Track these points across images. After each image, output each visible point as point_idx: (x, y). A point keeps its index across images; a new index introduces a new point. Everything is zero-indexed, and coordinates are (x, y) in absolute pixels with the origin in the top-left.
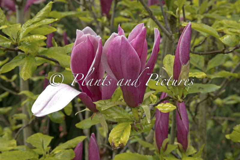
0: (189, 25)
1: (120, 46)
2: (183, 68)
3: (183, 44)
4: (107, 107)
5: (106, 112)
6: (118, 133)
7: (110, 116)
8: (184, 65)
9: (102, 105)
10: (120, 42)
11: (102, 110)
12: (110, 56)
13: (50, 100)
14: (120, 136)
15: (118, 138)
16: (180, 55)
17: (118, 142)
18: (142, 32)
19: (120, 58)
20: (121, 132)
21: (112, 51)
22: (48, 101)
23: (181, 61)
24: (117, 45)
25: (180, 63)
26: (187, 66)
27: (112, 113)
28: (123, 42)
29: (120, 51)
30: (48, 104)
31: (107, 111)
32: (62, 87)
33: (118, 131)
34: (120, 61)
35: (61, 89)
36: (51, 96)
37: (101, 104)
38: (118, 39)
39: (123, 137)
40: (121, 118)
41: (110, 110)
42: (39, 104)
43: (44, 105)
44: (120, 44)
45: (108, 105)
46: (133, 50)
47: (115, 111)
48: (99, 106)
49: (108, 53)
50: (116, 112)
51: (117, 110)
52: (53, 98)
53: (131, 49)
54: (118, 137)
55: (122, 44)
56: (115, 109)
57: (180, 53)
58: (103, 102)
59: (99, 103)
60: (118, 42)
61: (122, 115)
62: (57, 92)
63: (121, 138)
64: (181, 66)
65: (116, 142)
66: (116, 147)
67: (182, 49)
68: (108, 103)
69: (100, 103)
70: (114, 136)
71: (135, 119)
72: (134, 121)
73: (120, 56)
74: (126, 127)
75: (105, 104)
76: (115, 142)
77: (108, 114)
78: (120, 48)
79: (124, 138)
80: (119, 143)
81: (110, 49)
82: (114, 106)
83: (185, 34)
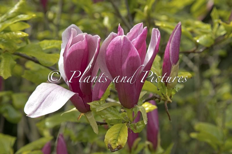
0: (179, 25)
1: (122, 47)
2: (173, 68)
3: (174, 44)
4: (102, 108)
5: (100, 113)
6: (114, 134)
7: (105, 117)
8: (174, 65)
9: (97, 106)
10: (122, 42)
11: (97, 111)
12: (110, 56)
13: (44, 101)
14: (117, 138)
15: (114, 140)
16: (170, 55)
17: (115, 144)
18: (144, 32)
19: (121, 59)
20: (117, 133)
21: (113, 51)
22: (41, 102)
23: (171, 61)
24: (119, 45)
25: (170, 63)
26: (177, 67)
27: (107, 114)
28: (125, 42)
29: (122, 51)
30: (42, 105)
31: (102, 112)
32: (55, 88)
33: (114, 133)
34: (120, 62)
35: (55, 89)
36: (45, 97)
37: (95, 105)
38: (120, 39)
39: (120, 138)
40: (116, 119)
41: (105, 112)
42: (32, 105)
43: (37, 106)
44: (122, 45)
45: (102, 106)
46: (135, 51)
47: (109, 112)
48: (93, 107)
49: (109, 53)
50: (111, 113)
51: (112, 111)
52: (46, 99)
53: (133, 50)
54: (115, 138)
55: (124, 45)
56: (109, 110)
57: (171, 52)
58: (98, 103)
59: (93, 104)
60: (120, 42)
61: (117, 116)
62: (51, 92)
63: (119, 140)
64: (171, 66)
65: (113, 143)
66: (114, 148)
67: (172, 49)
68: (103, 104)
69: (95, 103)
70: (111, 138)
71: (129, 120)
72: (128, 122)
73: (122, 56)
74: (121, 128)
75: (100, 105)
76: (111, 143)
77: (103, 115)
78: (122, 49)
79: (122, 139)
80: (117, 145)
81: (111, 49)
82: (109, 107)
83: (175, 34)
